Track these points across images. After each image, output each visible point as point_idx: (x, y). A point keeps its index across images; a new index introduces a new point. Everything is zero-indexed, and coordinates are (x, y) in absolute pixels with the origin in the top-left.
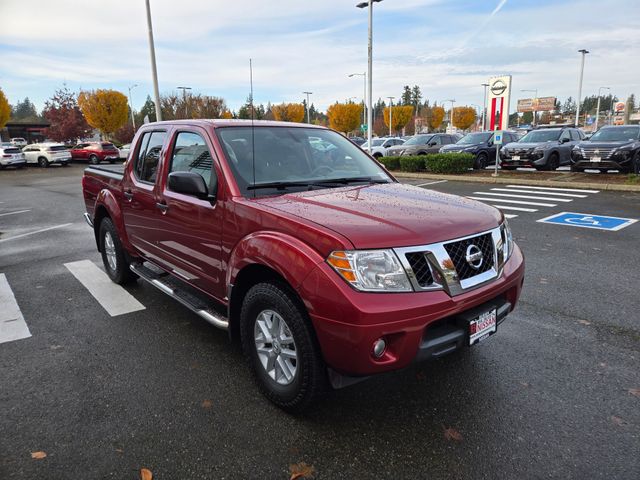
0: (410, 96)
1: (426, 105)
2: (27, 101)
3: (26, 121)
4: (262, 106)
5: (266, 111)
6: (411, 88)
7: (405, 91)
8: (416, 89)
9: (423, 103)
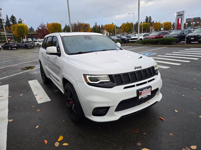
0: (148, 20)
1: (153, 22)
2: (31, 27)
3: (32, 33)
4: (99, 26)
5: (101, 27)
6: (148, 17)
7: (146, 18)
8: (150, 17)
9: (152, 22)
